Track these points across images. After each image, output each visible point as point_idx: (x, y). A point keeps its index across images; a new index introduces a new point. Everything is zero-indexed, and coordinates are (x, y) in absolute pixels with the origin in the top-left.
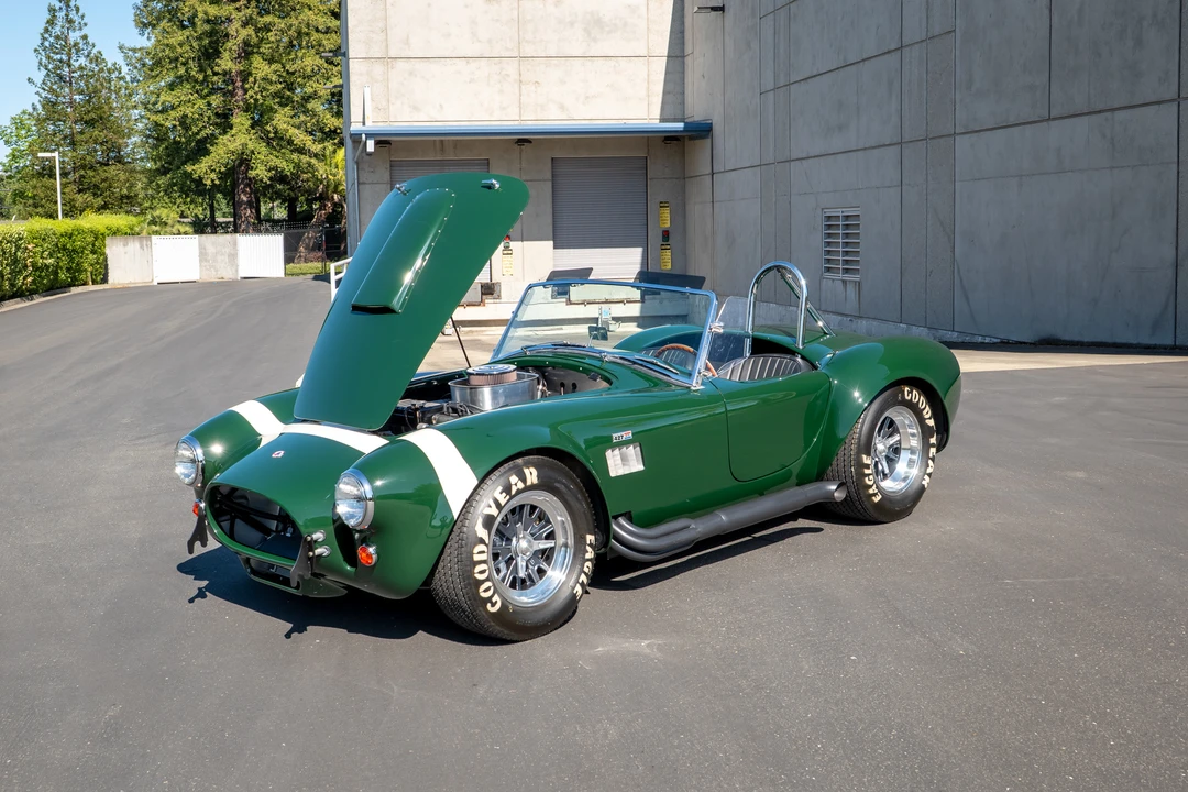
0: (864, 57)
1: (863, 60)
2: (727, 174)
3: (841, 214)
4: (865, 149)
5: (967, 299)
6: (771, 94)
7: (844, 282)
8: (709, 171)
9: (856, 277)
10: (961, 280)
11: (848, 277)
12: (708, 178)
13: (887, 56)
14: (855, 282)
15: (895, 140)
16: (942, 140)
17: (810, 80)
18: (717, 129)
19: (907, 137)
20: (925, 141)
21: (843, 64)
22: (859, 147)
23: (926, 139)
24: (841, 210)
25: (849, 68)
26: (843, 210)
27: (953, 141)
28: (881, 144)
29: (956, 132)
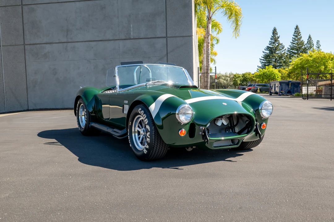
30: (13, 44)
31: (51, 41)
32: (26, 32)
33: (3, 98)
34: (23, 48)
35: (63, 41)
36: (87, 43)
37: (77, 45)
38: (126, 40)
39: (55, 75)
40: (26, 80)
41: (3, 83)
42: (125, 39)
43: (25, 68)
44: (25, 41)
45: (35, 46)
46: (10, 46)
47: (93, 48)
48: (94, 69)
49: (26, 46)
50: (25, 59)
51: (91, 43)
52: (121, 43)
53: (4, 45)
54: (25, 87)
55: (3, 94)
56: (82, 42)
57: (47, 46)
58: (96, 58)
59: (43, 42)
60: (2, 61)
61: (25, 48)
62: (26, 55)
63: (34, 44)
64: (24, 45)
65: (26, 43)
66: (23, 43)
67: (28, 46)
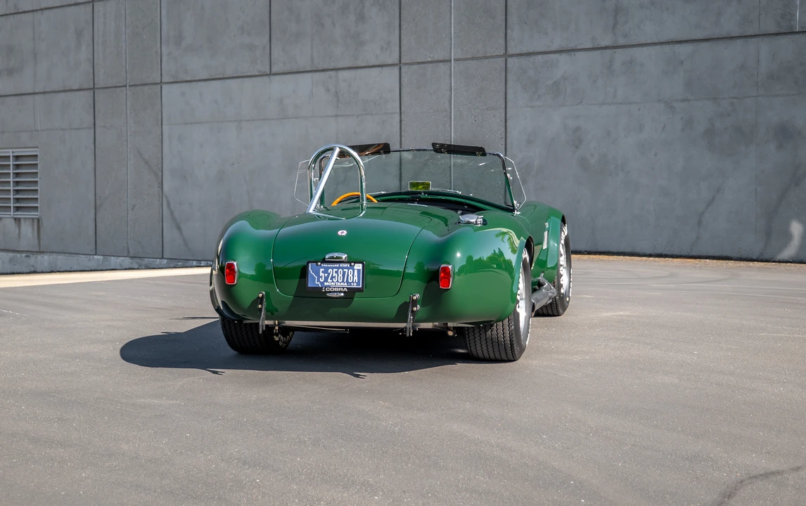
0: (43, 6)
1: (42, 10)
3: (11, 155)
4: (45, 93)
5: (179, 228)
7: (18, 220)
9: (33, 214)
10: (172, 213)
11: (20, 214)
13: (73, 8)
14: (33, 219)
15: (86, 86)
16: (146, 88)
19: (101, 82)
20: (125, 88)
21: (13, 11)
22: (37, 91)
23: (126, 86)
24: (11, 151)
25: (23, 15)
26: (14, 150)
27: (159, 90)
28: (67, 88)
29: (163, 81)
30: (478, 55)
31: (571, 45)
32: (513, 19)
34: (503, 65)
35: (603, 44)
36: (667, 48)
37: (641, 54)
38: (779, 37)
39: (577, 147)
42: (777, 34)
43: (504, 125)
44: (508, 44)
45: (532, 59)
46: (473, 59)
47: (682, 62)
48: (683, 130)
49: (510, 60)
50: (506, 98)
51: (677, 47)
52: (764, 46)
53: (458, 57)
56: (655, 44)
57: (563, 58)
58: (689, 98)
59: (553, 49)
60: (451, 104)
61: (509, 66)
62: (508, 86)
63: (529, 54)
64: (506, 55)
65: (511, 51)
66: (502, 52)
67: (515, 59)
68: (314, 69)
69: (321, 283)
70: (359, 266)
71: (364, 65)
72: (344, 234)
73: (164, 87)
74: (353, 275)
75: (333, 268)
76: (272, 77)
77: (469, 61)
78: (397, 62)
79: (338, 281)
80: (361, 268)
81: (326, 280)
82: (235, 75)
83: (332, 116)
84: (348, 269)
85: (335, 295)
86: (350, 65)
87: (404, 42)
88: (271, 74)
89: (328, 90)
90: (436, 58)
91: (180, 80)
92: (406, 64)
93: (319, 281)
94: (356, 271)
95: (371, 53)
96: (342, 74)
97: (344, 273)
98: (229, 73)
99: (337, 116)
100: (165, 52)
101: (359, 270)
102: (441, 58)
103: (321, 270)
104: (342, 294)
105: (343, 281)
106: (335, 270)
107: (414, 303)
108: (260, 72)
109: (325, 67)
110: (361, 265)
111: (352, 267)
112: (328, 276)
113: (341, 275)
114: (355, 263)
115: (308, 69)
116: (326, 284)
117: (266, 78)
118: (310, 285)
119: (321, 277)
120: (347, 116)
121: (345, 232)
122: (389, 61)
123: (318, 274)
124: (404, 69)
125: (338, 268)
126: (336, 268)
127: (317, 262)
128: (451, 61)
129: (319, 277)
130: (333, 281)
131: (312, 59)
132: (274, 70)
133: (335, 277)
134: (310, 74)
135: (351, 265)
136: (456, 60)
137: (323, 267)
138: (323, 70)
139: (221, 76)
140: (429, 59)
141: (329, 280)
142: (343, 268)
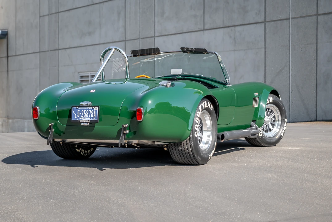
2: (19, 57)
3: (90, 75)
4: (104, 44)
6: (47, 18)
8: (5, 55)
12: (5, 60)
15: (122, 39)
16: (148, 39)
17: (71, 11)
18: (11, 34)
19: (128, 38)
20: (138, 40)
21: (91, 4)
22: (101, 43)
23: (139, 39)
24: (89, 73)
25: (95, 5)
26: (91, 73)
27: (154, 40)
28: (114, 41)
29: (156, 35)
30: (304, 15)
33: (288, 100)
34: (316, 20)
40: (316, 72)
41: (289, 76)
43: (316, 52)
44: (318, 9)
45: (330, 16)
46: (301, 17)
49: (319, 17)
50: (317, 38)
54: (314, 84)
55: (288, 94)
60: (290, 42)
61: (318, 20)
62: (318, 32)
63: (329, 14)
64: (317, 15)
65: (320, 12)
66: (315, 13)
67: (322, 16)
68: (224, 26)
69: (78, 117)
70: (96, 109)
71: (248, 23)
72: (94, 92)
73: (156, 38)
74: (93, 114)
75: (84, 110)
76: (204, 31)
77: (299, 19)
78: (263, 20)
79: (86, 117)
80: (97, 109)
81: (80, 116)
82: (188, 31)
83: (232, 51)
84: (91, 110)
85: (84, 124)
86: (241, 23)
87: (267, 10)
88: (204, 30)
89: (231, 37)
90: (283, 18)
91: (163, 35)
92: (268, 22)
93: (77, 117)
94: (95, 111)
95: (251, 17)
96: (238, 28)
97: (89, 112)
98: (185, 30)
99: (234, 50)
100: (156, 21)
101: (96, 111)
102: (285, 18)
103: (78, 111)
104: (88, 124)
105: (88, 117)
106: (85, 111)
107: (125, 129)
108: (199, 29)
109: (229, 25)
110: (97, 108)
111: (93, 109)
112: (81, 114)
113: (87, 114)
114: (95, 107)
115: (222, 26)
116: (80, 118)
117: (202, 32)
118: (72, 119)
119: (78, 115)
120: (239, 50)
121: (94, 91)
122: (260, 21)
123: (76, 113)
124: (267, 24)
125: (86, 110)
126: (85, 109)
127: (76, 107)
128: (290, 19)
129: (77, 115)
130: (84, 117)
131: (223, 21)
132: (206, 28)
133: (85, 115)
134: (222, 29)
135: (92, 108)
136: (292, 18)
137: (79, 109)
138: (229, 27)
139: (181, 32)
140: (279, 19)
141: (82, 116)
142: (89, 110)
